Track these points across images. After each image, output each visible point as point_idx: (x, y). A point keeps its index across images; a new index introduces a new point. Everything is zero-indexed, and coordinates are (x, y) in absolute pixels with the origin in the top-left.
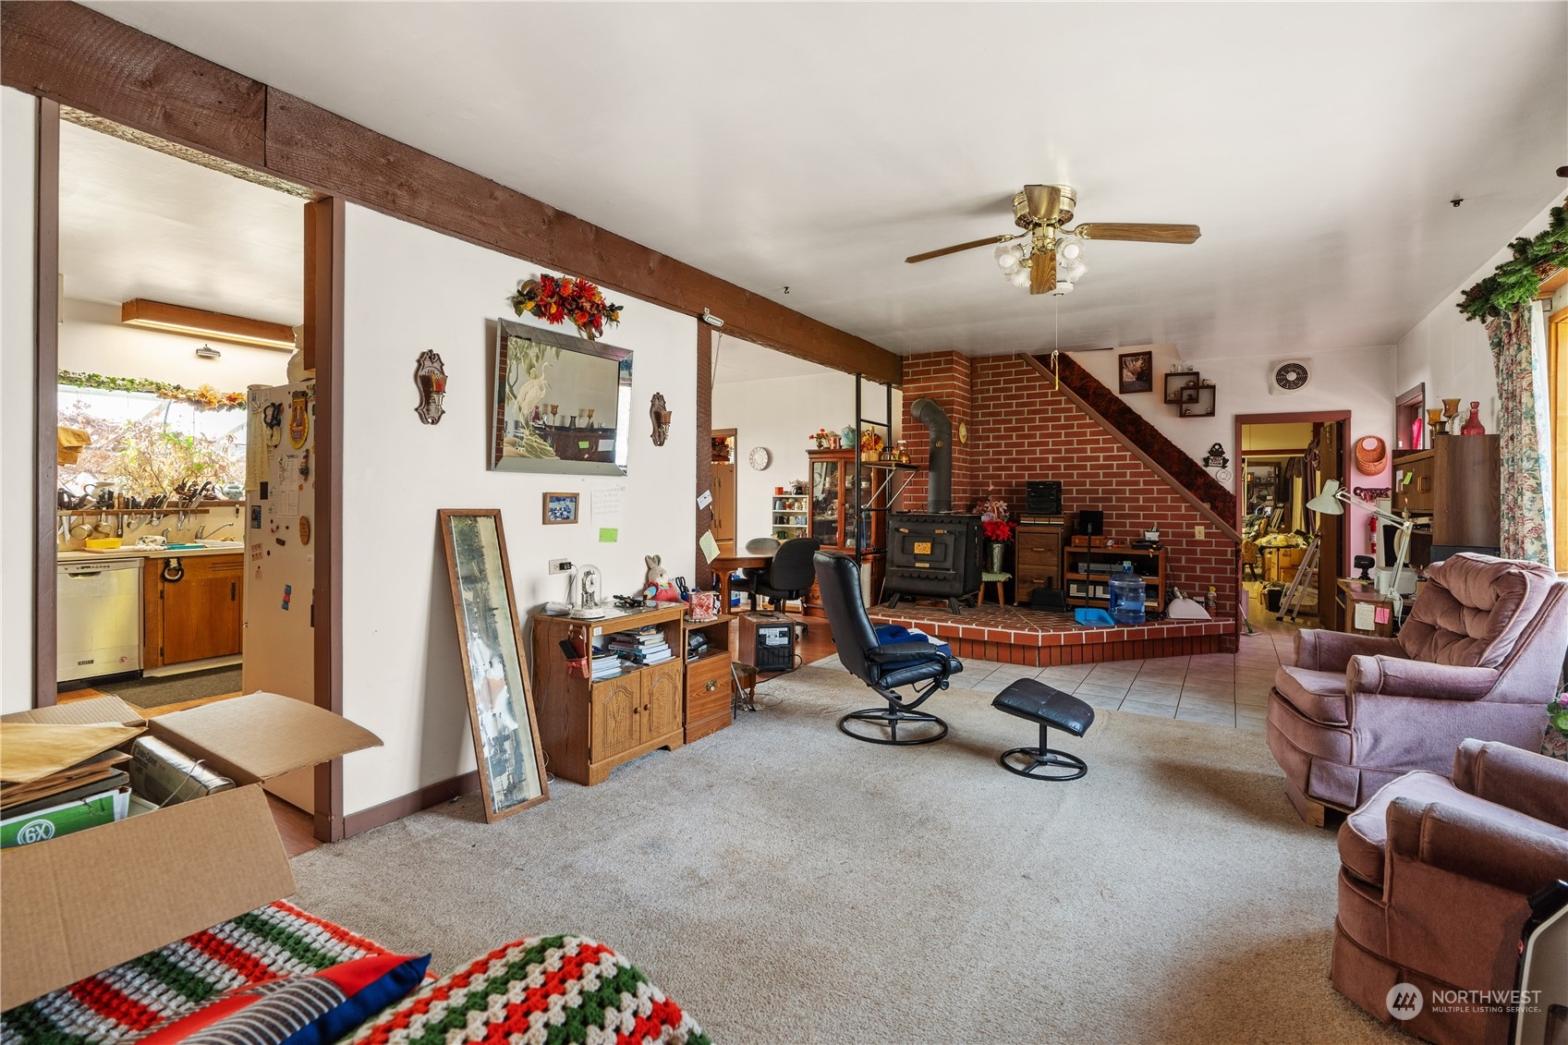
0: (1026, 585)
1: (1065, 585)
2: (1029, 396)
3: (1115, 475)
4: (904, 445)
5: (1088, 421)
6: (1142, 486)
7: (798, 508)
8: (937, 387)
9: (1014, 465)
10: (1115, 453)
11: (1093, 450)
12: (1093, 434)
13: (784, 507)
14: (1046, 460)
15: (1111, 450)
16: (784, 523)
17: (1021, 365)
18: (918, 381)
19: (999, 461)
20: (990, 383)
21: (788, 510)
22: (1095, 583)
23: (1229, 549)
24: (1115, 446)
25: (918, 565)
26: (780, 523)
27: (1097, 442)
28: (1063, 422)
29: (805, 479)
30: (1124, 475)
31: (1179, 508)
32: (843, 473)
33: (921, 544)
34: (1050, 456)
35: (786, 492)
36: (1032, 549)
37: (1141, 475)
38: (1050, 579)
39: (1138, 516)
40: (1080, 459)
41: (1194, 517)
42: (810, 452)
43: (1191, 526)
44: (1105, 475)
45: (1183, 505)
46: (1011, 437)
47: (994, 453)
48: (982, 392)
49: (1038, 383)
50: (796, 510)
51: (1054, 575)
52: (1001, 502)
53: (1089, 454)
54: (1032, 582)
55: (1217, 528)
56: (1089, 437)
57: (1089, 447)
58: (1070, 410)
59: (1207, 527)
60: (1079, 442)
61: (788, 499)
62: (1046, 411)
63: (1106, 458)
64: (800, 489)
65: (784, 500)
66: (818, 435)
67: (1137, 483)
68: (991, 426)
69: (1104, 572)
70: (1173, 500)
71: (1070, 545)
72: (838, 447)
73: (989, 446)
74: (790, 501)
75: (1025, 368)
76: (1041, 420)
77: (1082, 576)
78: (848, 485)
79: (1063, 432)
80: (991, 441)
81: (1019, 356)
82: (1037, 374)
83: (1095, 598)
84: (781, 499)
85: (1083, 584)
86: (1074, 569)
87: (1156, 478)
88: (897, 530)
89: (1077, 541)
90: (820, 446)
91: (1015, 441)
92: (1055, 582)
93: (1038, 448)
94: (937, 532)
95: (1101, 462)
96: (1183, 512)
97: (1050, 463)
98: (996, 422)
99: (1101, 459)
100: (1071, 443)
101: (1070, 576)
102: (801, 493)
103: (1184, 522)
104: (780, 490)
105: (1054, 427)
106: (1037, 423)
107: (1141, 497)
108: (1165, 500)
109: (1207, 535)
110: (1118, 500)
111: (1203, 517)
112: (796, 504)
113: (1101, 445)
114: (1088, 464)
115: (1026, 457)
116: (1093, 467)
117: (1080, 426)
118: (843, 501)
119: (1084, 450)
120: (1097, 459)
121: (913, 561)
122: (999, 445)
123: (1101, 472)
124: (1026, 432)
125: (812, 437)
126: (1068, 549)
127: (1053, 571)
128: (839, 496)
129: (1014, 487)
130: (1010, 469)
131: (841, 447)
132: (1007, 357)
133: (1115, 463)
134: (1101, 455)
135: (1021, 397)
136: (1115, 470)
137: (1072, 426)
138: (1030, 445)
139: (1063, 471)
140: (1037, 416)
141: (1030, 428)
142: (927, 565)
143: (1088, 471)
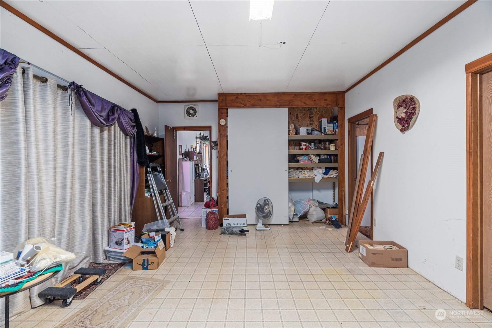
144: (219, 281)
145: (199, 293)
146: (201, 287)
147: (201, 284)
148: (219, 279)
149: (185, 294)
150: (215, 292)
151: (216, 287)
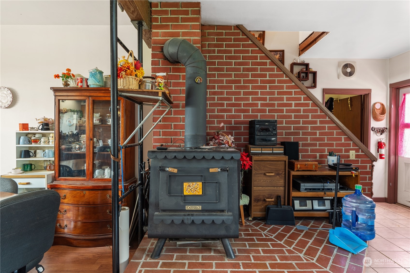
0: (260, 203)
1: (290, 202)
2: (244, 58)
3: (302, 117)
4: (164, 77)
5: (285, 78)
6: (318, 125)
7: (45, 142)
8: (184, 34)
9: (233, 108)
10: (302, 102)
11: (288, 99)
12: (288, 87)
13: (30, 142)
14: (257, 105)
15: (300, 99)
16: (30, 156)
17: (238, 34)
18: (167, 27)
19: (222, 105)
20: (216, 46)
21: (33, 145)
22: (312, 199)
23: (368, 165)
24: (302, 96)
25: (188, 208)
26: (25, 157)
27: (290, 93)
28: (268, 78)
29: (51, 116)
30: (307, 117)
31: (340, 139)
32: (91, 111)
33: (191, 184)
34: (259, 102)
35: (32, 128)
36: (265, 174)
37: (319, 116)
38: (278, 197)
39: (315, 145)
40: (279, 105)
41: (349, 145)
42: (56, 90)
43: (347, 151)
44: (296, 117)
45: (343, 137)
46: (231, 87)
47: (219, 99)
48: (209, 52)
49: (250, 49)
50: (42, 145)
51: (281, 194)
52: (230, 136)
53: (285, 102)
54: (265, 200)
55: (362, 152)
56: (285, 90)
57: (285, 96)
58: (273, 70)
59: (357, 151)
60: (279, 93)
61: (34, 134)
62: (256, 70)
63: (296, 105)
64: (46, 126)
65: (30, 136)
66: (64, 74)
67: (315, 122)
68: (216, 78)
69: (319, 189)
70: (338, 134)
71: (293, 170)
72: (85, 86)
73: (215, 93)
74: (37, 136)
75: (241, 37)
76: (253, 76)
77: (303, 194)
78: (96, 122)
79: (268, 85)
80: (216, 90)
81: (238, 27)
82: (250, 42)
83: (313, 210)
84: (27, 134)
85: (303, 200)
86: (297, 188)
87: (327, 119)
88: (162, 169)
89: (299, 166)
90: (66, 84)
91: (234, 90)
92: (282, 200)
93: (251, 97)
94: (211, 170)
95: (293, 108)
96: (343, 141)
97: (259, 107)
98: (219, 76)
99: (293, 105)
100: (273, 93)
101: (294, 194)
102: (48, 129)
103: (343, 148)
104: (25, 126)
105: (262, 82)
106: (250, 78)
107: (318, 132)
108: (332, 134)
109: (357, 156)
110: (304, 134)
111: (355, 144)
112: (43, 140)
113: (293, 96)
114: (285, 108)
115: (242, 102)
116: (287, 111)
117: (279, 82)
118: (91, 136)
119: (282, 99)
120: (290, 105)
121: (182, 203)
122: (222, 93)
123: (293, 114)
124: (242, 84)
125: (57, 76)
126: (293, 173)
127: (280, 190)
128: (87, 131)
129: (233, 125)
130: (230, 111)
131: (88, 86)
132: (228, 27)
133: (302, 108)
134: (293, 102)
135: (238, 58)
136: (302, 113)
137: (274, 82)
138: (245, 93)
139: (267, 113)
140: (250, 73)
141: (245, 82)
142: (199, 207)
143: (285, 113)
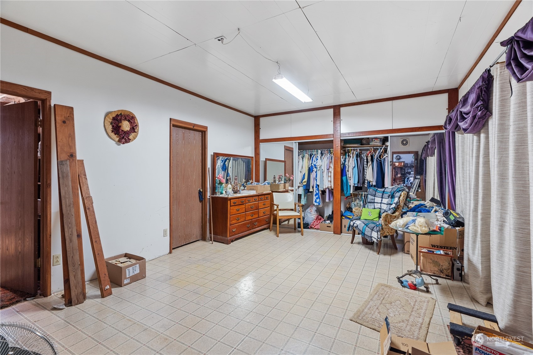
144: (293, 305)
145: (317, 298)
146: (314, 303)
147: (313, 306)
148: (291, 307)
149: (331, 301)
150: (302, 296)
151: (299, 300)
